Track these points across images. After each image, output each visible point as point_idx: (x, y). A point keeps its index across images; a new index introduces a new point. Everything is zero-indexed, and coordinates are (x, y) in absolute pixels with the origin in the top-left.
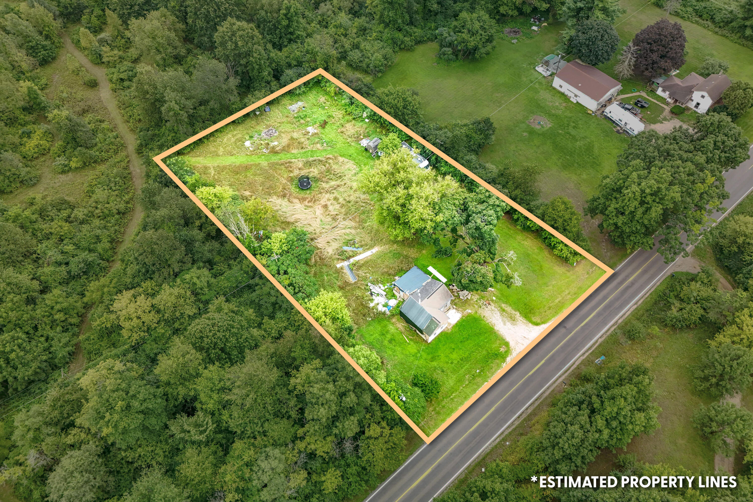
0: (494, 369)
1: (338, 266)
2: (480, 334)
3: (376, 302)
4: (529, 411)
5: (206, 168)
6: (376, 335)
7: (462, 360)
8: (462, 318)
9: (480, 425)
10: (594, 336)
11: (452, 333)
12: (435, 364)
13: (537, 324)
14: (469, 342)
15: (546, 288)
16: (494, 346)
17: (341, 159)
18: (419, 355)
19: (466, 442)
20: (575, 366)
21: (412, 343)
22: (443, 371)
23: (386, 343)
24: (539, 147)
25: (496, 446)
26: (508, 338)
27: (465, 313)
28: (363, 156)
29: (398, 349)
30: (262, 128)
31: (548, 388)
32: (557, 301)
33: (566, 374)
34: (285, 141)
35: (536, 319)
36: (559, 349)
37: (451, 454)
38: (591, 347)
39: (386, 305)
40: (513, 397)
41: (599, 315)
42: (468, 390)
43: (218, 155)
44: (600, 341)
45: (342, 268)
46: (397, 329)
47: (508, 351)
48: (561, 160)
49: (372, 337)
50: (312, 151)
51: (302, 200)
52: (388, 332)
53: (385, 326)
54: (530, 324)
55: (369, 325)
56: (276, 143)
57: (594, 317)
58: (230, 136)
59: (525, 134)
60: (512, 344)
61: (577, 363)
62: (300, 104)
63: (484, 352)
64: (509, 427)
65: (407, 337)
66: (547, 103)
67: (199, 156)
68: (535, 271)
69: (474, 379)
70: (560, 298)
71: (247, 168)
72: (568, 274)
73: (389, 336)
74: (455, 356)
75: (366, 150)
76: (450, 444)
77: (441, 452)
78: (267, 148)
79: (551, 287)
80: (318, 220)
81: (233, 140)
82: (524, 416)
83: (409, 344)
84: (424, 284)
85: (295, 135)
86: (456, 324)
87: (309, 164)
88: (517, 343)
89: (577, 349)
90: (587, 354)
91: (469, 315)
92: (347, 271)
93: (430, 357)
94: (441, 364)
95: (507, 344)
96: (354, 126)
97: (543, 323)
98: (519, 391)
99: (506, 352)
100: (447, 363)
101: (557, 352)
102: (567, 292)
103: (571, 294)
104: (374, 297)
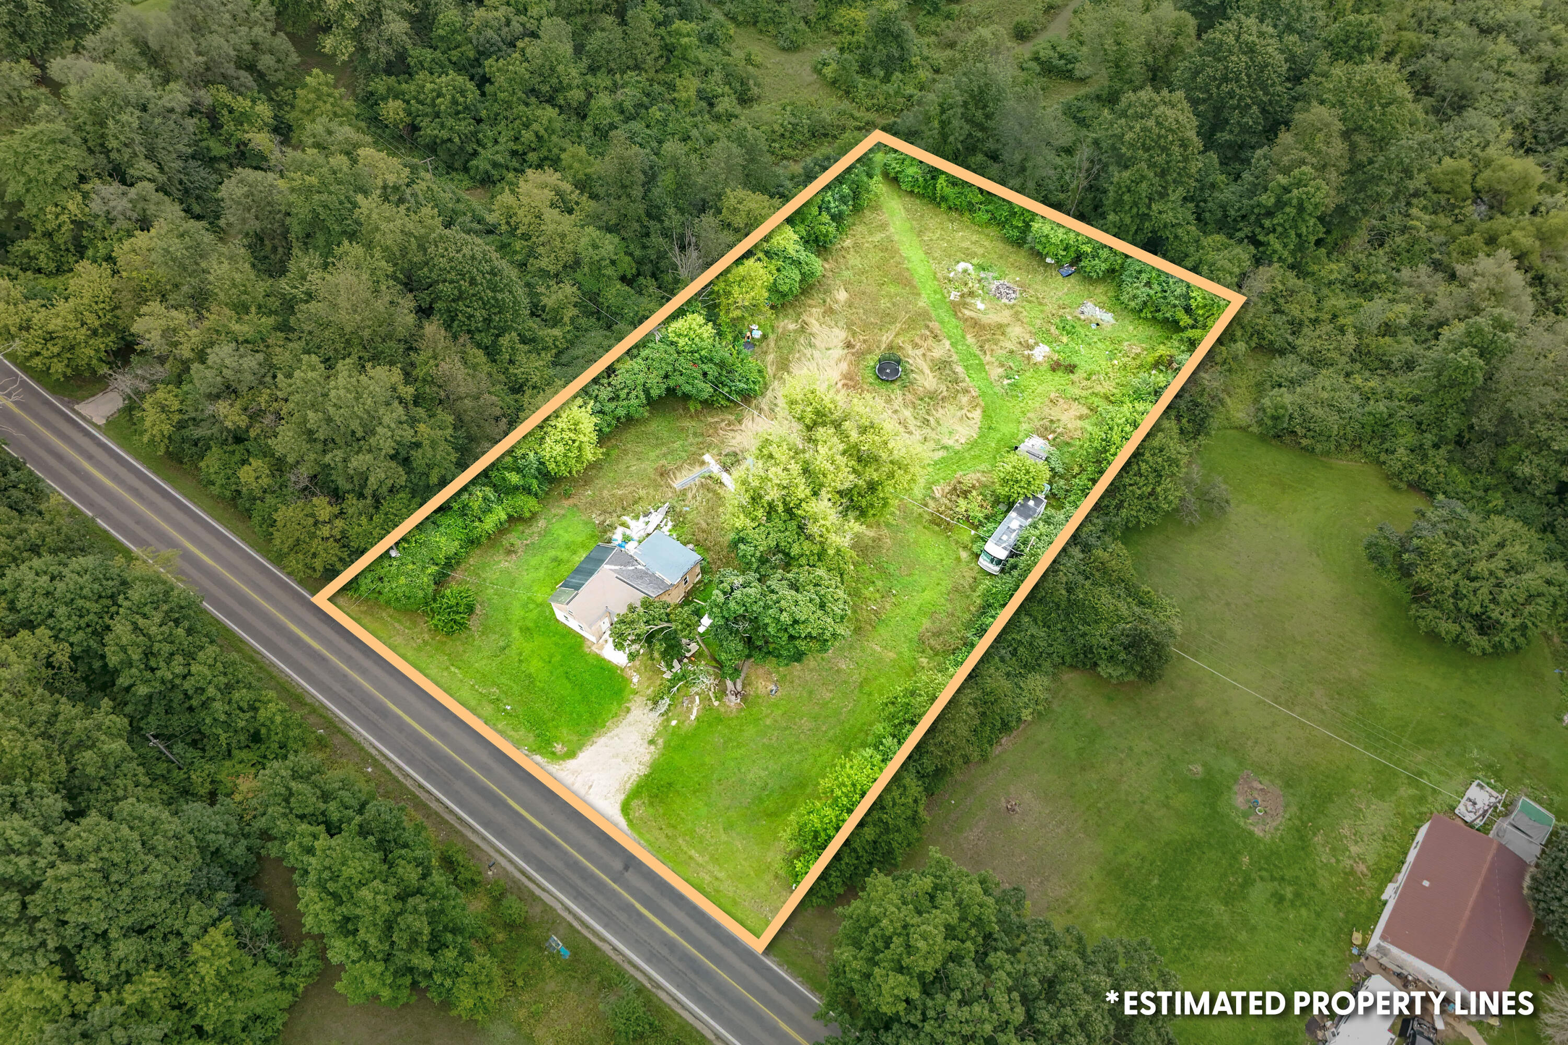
0: (513, 734)
1: (707, 457)
2: (588, 705)
3: (632, 523)
4: (434, 805)
5: (883, 227)
6: (566, 537)
7: (529, 677)
8: (617, 667)
9: (399, 717)
10: (615, 934)
11: (583, 656)
12: (516, 633)
13: (625, 809)
14: (569, 686)
15: (720, 828)
16: (565, 731)
17: (977, 414)
19: (367, 699)
20: (538, 892)
22: (503, 649)
23: (552, 553)
24: (1167, 806)
25: (362, 749)
26: (584, 756)
27: (630, 672)
28: (997, 448)
29: (542, 573)
30: (1013, 278)
31: (484, 839)
32: (693, 852)
33: (518, 875)
34: (992, 318)
35: (640, 810)
36: (572, 856)
37: (345, 676)
38: (588, 927)
39: (627, 539)
40: (458, 771)
41: (671, 945)
42: (465, 693)
43: (920, 233)
44: (605, 947)
45: (703, 463)
47: (555, 757)
48: (1136, 863)
49: (561, 532)
50: (982, 365)
51: (849, 376)
52: (574, 553)
53: (585, 546)
54: (623, 797)
55: (586, 523)
56: (981, 306)
57: (663, 933)
58: (975, 238)
59: (1198, 769)
60: (571, 764)
61: (544, 896)
62: (1108, 318)
63: (548, 715)
64: (400, 769)
66: (1346, 823)
67: (907, 210)
68: (761, 800)
69: (492, 702)
70: (700, 860)
71: (904, 280)
72: (769, 877)
74: (535, 666)
76: (363, 672)
77: (348, 660)
78: (962, 296)
79: (724, 837)
81: (966, 244)
82: (423, 796)
83: (553, 588)
84: (658, 574)
85: (1016, 331)
86: (604, 659)
87: (942, 366)
88: (577, 774)
89: (578, 896)
90: (570, 918)
91: (626, 680)
92: (697, 470)
93: (531, 625)
94: (516, 645)
95: (572, 754)
96: (1081, 418)
97: (630, 822)
98: (471, 782)
99: (553, 753)
100: (520, 654)
101: (566, 853)
102: (722, 875)
103: (716, 883)
104: (642, 519)
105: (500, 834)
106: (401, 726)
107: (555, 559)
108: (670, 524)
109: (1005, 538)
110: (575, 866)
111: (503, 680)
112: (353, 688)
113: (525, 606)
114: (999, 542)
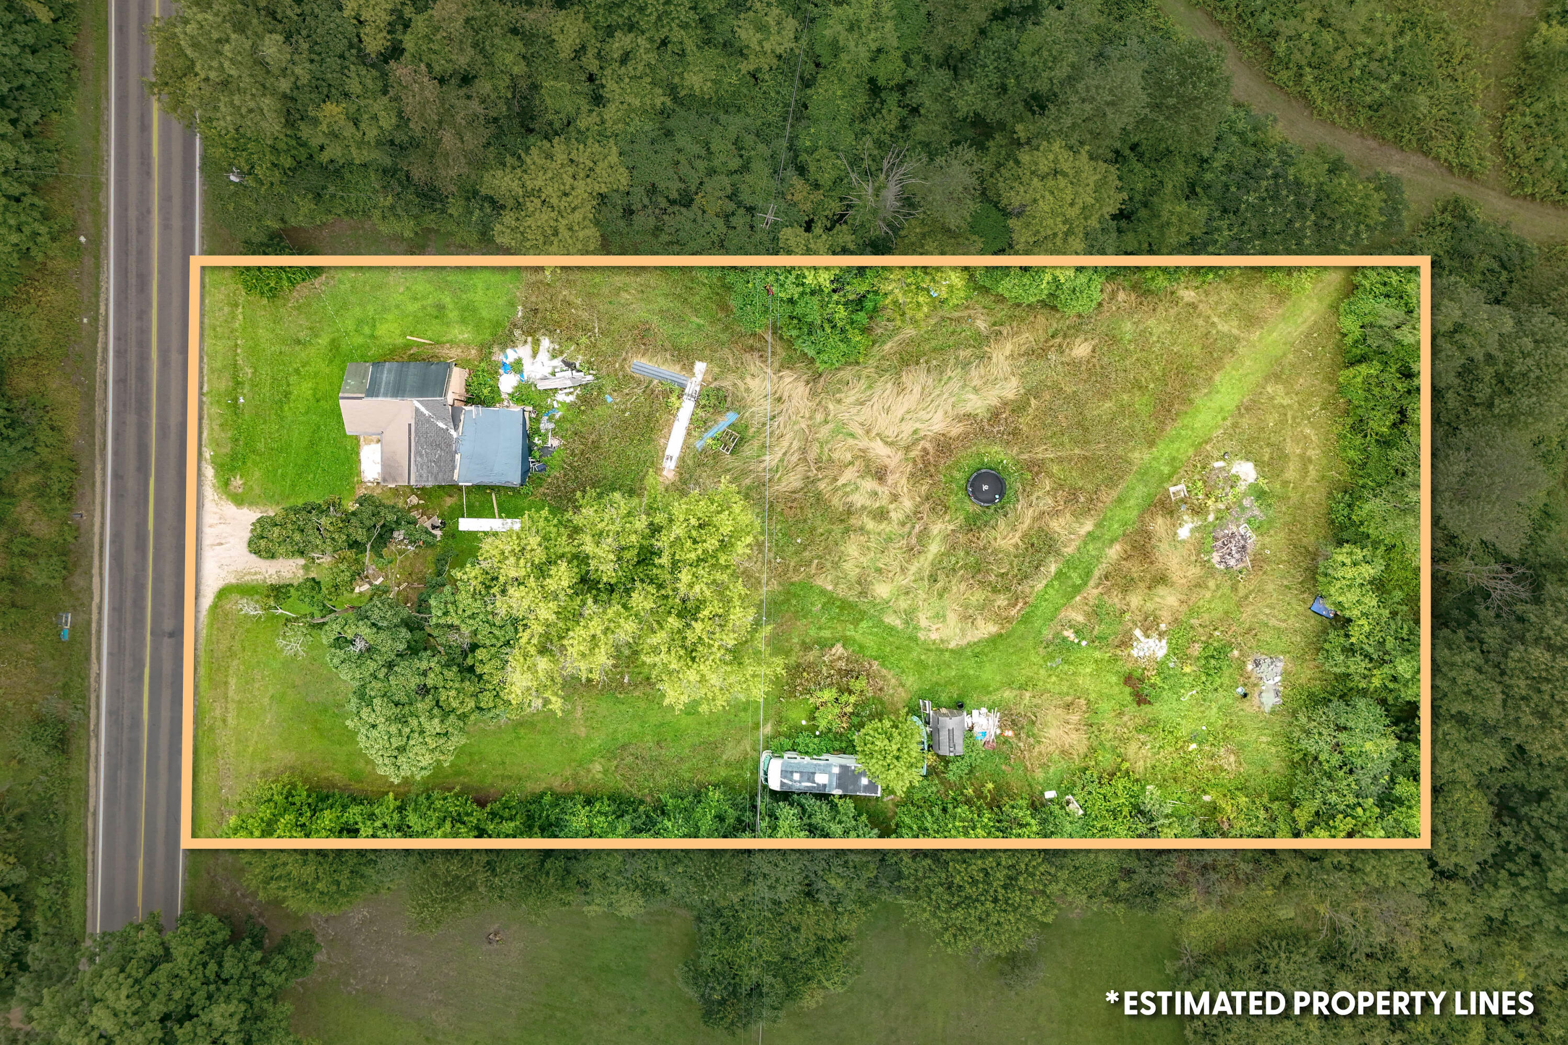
0: (216, 427)
1: (700, 367)
2: (300, 475)
3: (543, 355)
4: (98, 411)
7: (287, 394)
9: (149, 304)
10: (111, 667)
12: (324, 341)
13: (223, 593)
14: (306, 442)
15: (271, 691)
16: (257, 474)
17: (988, 628)
18: (367, 330)
19: (143, 254)
20: (95, 571)
21: (400, 341)
22: (298, 342)
23: (447, 299)
25: (97, 296)
27: (362, 491)
28: (949, 682)
29: (412, 307)
30: (1267, 542)
31: (104, 483)
32: (233, 681)
33: (96, 539)
34: (1172, 559)
36: (145, 577)
37: (149, 211)
38: (99, 638)
39: (516, 366)
40: (142, 408)
41: (136, 723)
44: (94, 667)
45: (690, 368)
46: (451, 342)
50: (1076, 591)
51: (944, 445)
52: (463, 321)
53: (478, 327)
54: (234, 581)
55: (509, 304)
56: (1183, 533)
57: (140, 709)
60: (230, 509)
61: (96, 580)
62: (1270, 699)
63: (261, 447)
64: (105, 350)
65: (420, 345)
69: (235, 377)
71: (1165, 410)
72: (259, 765)
73: (453, 315)
75: (961, 706)
76: (166, 226)
77: (166, 199)
78: (1186, 500)
79: (266, 701)
80: (859, 431)
82: (99, 394)
83: (404, 335)
84: (458, 457)
85: (1167, 596)
86: (358, 454)
87: (1041, 545)
88: (223, 520)
89: (117, 610)
90: (95, 617)
91: (352, 494)
92: (670, 370)
94: (312, 350)
95: (239, 500)
96: (1063, 752)
97: (215, 606)
98: (143, 428)
99: (227, 483)
100: (305, 364)
101: (144, 569)
102: (231, 721)
103: (219, 723)
104: (557, 362)
105: (118, 496)
106: (143, 314)
107: (441, 307)
108: (571, 398)
109: (796, 776)
110: (140, 587)
111: (265, 371)
112: (143, 232)
113: (360, 322)
114: (786, 773)
